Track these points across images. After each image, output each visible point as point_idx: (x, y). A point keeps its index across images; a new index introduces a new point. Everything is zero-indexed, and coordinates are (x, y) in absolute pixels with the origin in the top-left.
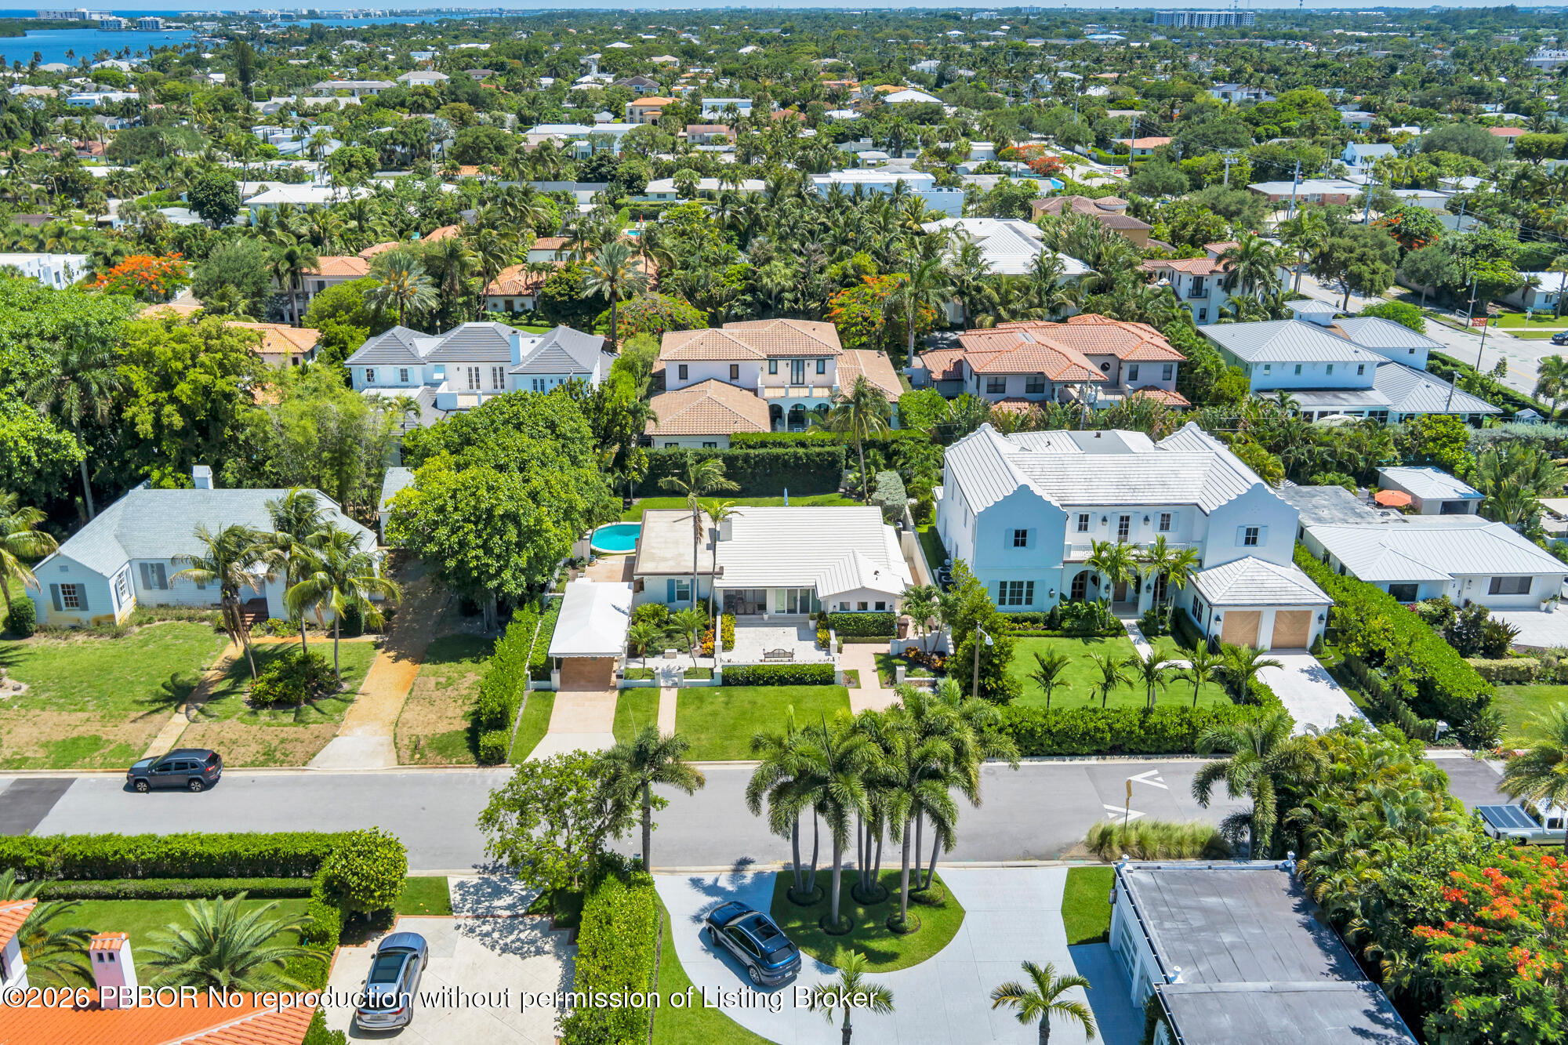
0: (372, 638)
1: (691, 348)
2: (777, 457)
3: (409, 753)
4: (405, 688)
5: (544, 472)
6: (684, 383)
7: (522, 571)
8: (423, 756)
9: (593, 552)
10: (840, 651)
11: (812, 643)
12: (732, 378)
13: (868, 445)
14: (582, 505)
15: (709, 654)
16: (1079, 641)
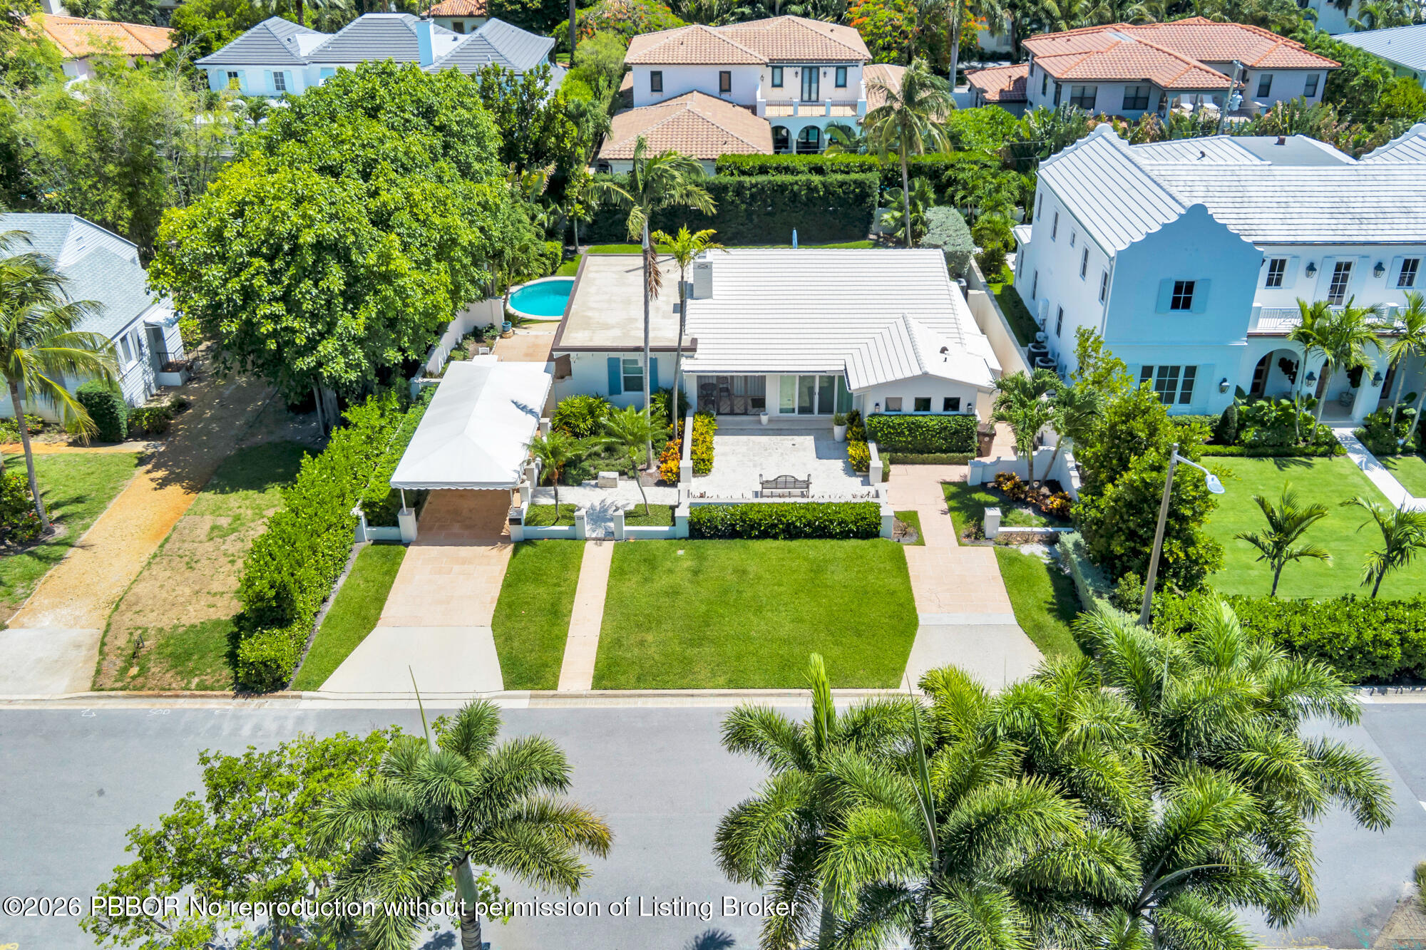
0: (139, 446)
1: (667, 48)
2: (782, 187)
3: (120, 663)
4: (157, 536)
5: (405, 181)
6: (657, 96)
7: (359, 341)
8: (143, 671)
9: (508, 317)
10: (885, 478)
11: (839, 464)
12: (722, 90)
13: (915, 171)
14: (468, 236)
15: (670, 481)
16: (1269, 463)
